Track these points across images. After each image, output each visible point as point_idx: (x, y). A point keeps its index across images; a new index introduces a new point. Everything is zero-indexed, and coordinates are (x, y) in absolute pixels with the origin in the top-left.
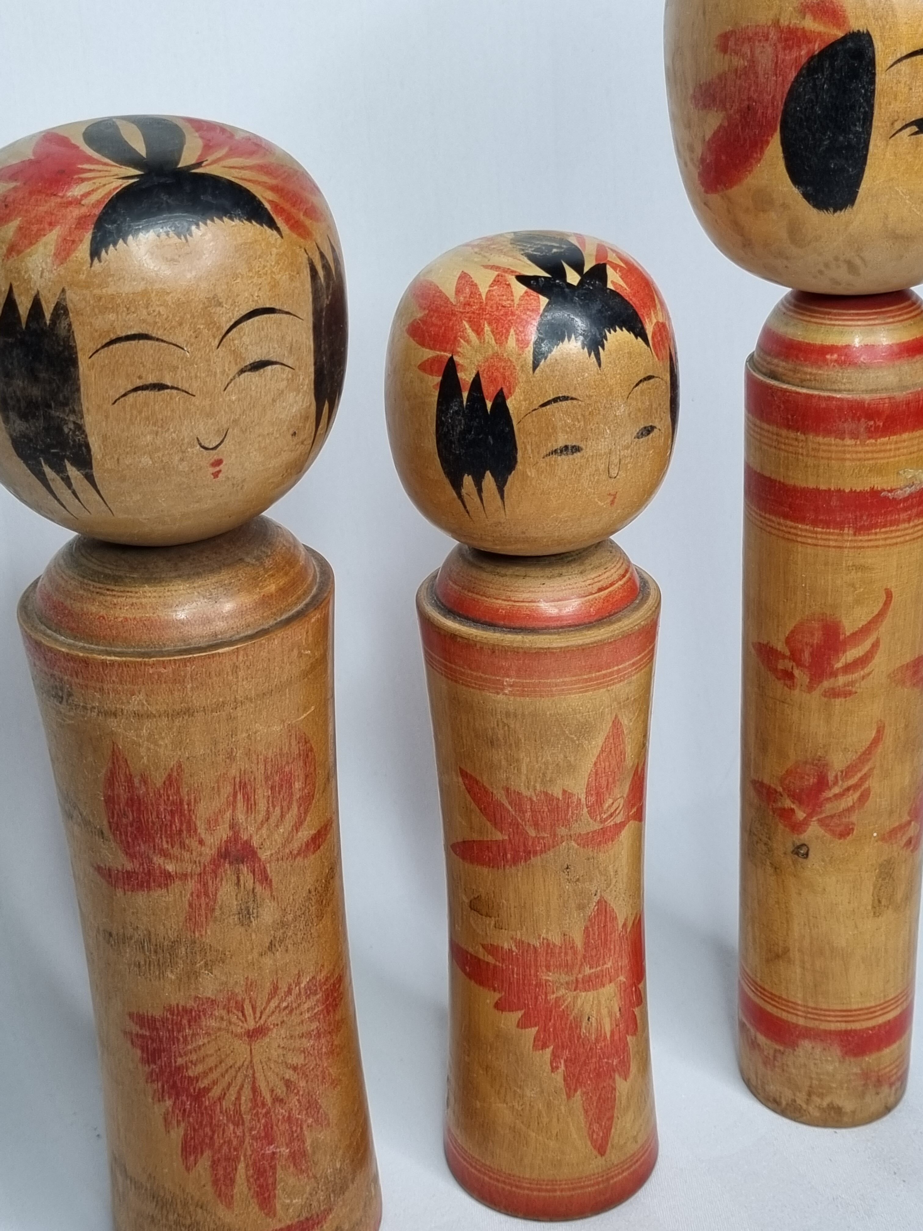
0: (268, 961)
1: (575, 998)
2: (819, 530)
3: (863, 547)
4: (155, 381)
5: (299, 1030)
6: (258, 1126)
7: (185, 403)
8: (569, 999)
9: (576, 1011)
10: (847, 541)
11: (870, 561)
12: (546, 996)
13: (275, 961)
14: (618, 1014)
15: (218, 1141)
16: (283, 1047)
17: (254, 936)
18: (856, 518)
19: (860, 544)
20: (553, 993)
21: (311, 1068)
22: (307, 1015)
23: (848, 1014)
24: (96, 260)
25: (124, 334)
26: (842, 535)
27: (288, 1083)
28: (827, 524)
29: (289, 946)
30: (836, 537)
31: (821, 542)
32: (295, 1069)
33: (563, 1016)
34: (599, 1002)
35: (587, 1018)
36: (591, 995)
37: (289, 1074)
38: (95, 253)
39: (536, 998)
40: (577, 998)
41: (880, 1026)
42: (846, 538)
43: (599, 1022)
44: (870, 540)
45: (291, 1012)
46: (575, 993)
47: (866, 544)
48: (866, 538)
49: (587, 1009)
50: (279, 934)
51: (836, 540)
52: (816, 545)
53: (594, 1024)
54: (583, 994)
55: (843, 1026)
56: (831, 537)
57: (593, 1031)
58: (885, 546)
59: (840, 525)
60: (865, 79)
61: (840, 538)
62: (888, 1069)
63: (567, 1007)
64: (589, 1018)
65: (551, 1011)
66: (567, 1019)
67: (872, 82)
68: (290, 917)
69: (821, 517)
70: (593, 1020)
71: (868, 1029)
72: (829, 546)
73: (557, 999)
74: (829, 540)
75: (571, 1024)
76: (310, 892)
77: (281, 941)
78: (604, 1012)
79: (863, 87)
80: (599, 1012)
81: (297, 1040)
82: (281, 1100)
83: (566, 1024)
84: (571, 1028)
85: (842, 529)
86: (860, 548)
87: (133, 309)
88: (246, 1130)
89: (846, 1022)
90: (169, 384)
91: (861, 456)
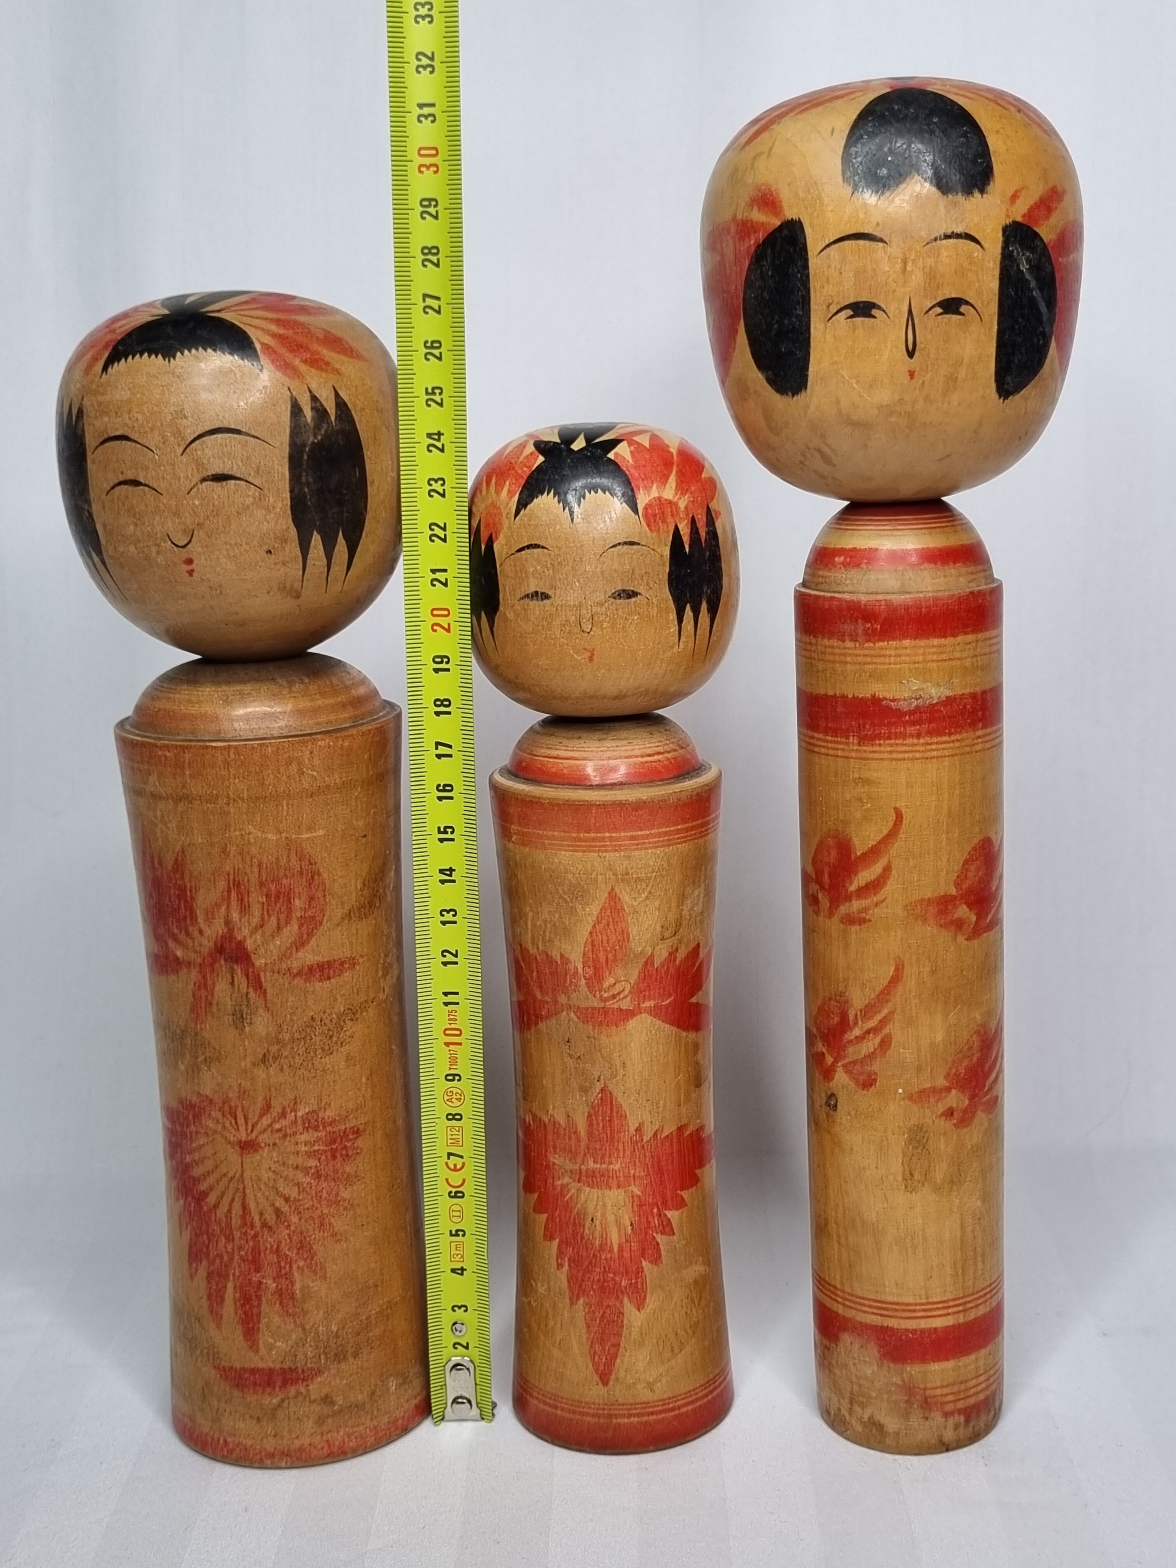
0: (261, 1073)
3: (868, 759)
4: (132, 478)
5: (293, 1160)
6: (247, 1247)
7: (155, 500)
10: (853, 750)
13: (268, 1075)
15: (213, 1252)
16: (274, 1171)
17: (247, 1043)
18: (859, 727)
19: (865, 755)
22: (304, 1148)
24: (104, 373)
26: (847, 743)
28: (837, 731)
30: (844, 746)
38: (105, 368)
42: (852, 747)
45: (285, 1136)
47: (870, 756)
48: (870, 749)
51: (844, 750)
56: (840, 746)
59: (845, 734)
60: (799, 263)
61: (846, 748)
67: (806, 266)
72: (838, 757)
74: (838, 749)
77: (275, 1058)
79: (799, 272)
81: (291, 1170)
85: (848, 737)
86: (865, 759)
87: (120, 414)
88: (235, 1248)
90: (143, 481)
91: (860, 659)
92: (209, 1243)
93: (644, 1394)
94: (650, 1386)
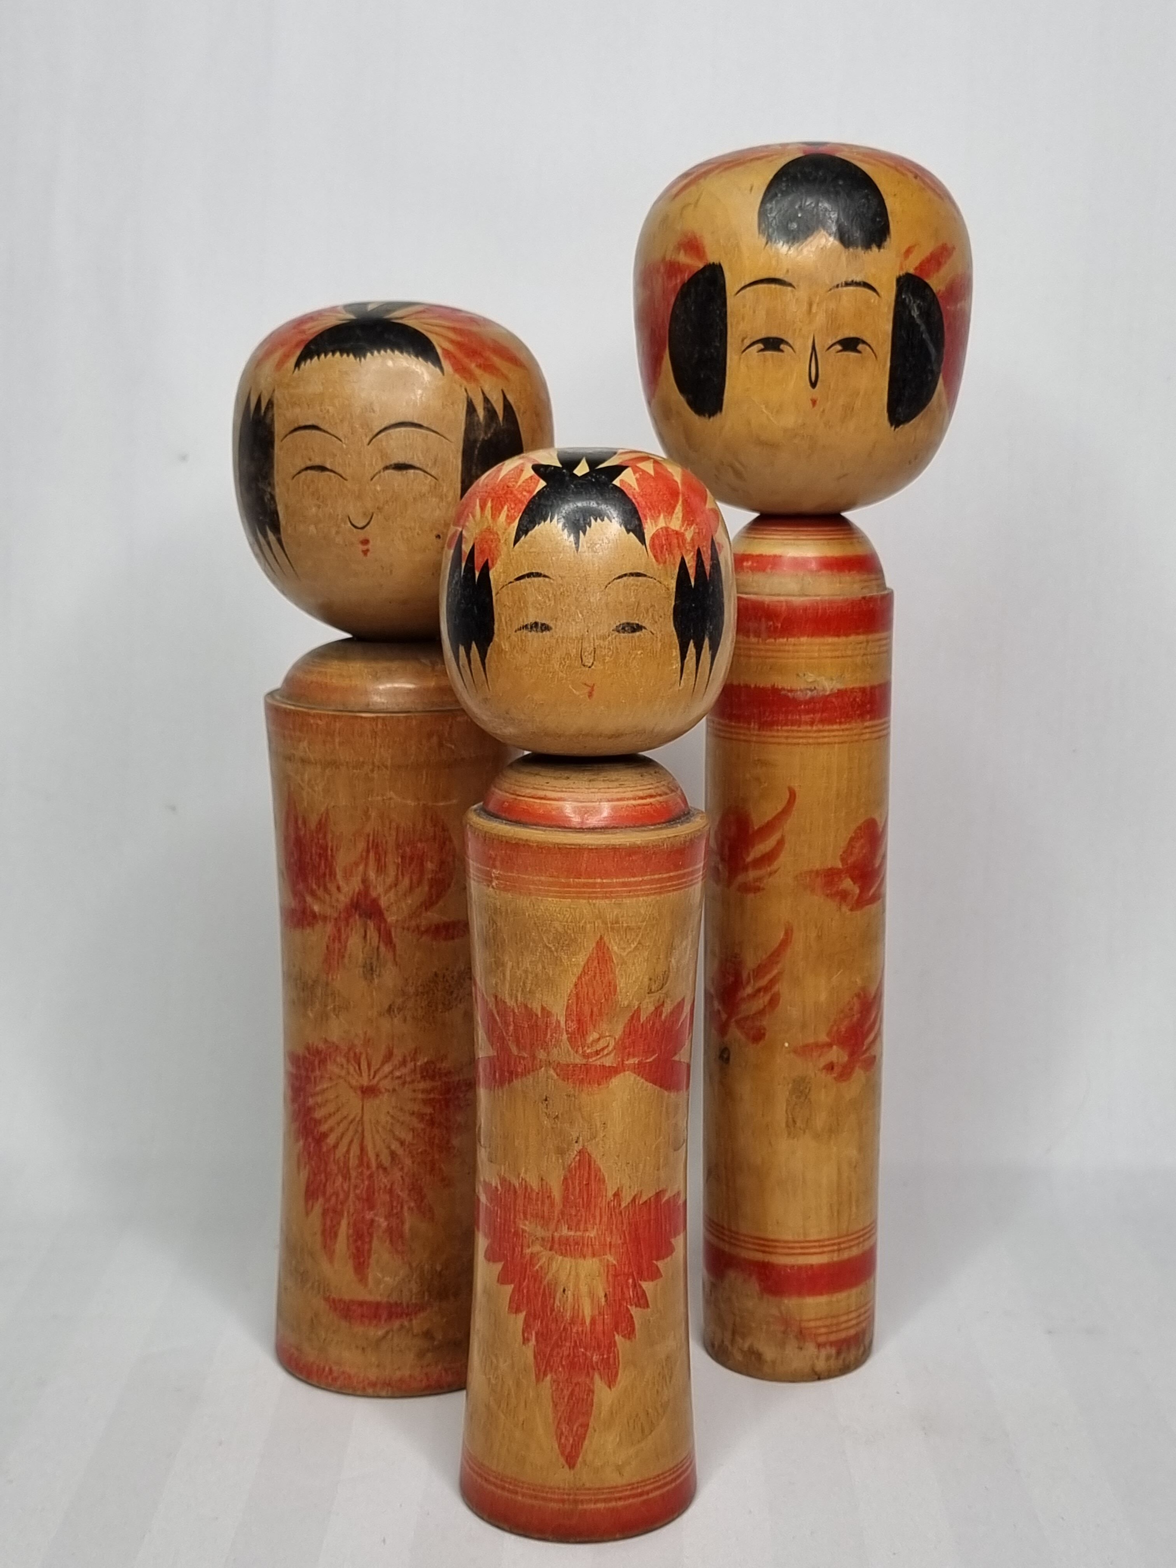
0: (386, 1023)
7: (339, 485)
13: (392, 1025)
16: (392, 1116)
24: (297, 369)
25: (303, 424)
30: (745, 731)
31: (734, 736)
35: (562, 1290)
38: (298, 364)
44: (773, 737)
45: (404, 1083)
51: (745, 734)
56: (742, 731)
60: (719, 302)
61: (747, 732)
67: (724, 305)
74: (740, 734)
79: (718, 309)
81: (408, 1115)
90: (329, 467)
93: (612, 1478)
94: (619, 1469)
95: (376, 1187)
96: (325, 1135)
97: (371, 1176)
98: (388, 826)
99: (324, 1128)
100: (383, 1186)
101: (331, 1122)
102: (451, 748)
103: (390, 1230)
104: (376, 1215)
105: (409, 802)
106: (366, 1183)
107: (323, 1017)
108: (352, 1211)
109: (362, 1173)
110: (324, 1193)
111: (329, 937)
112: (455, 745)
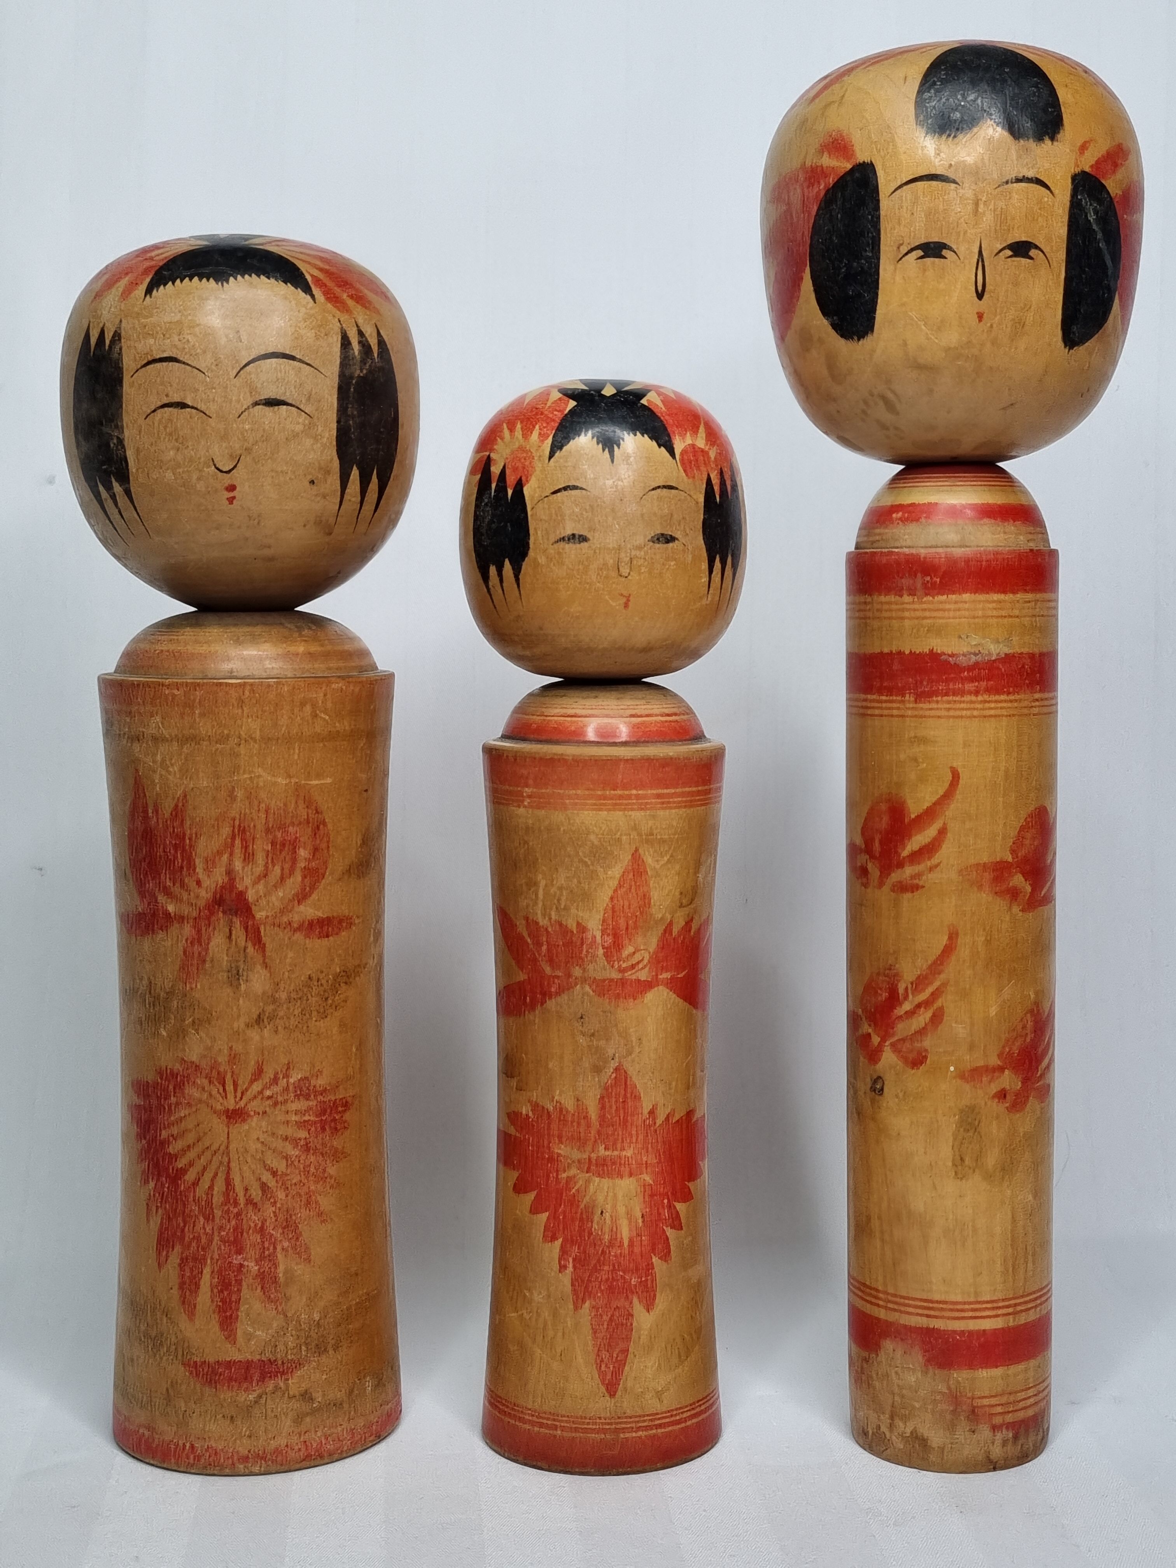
0: (254, 1035)
1: (588, 1182)
2: (884, 698)
3: (925, 717)
4: (179, 400)
5: (282, 1131)
6: (228, 1227)
7: (202, 423)
8: (581, 1182)
9: (587, 1199)
10: (908, 709)
11: (932, 733)
12: (557, 1175)
13: (262, 1037)
14: (640, 1221)
15: (188, 1236)
16: (262, 1143)
17: (241, 1001)
18: (916, 686)
19: (921, 713)
20: (565, 1171)
21: (294, 1182)
22: (294, 1118)
23: (930, 1306)
24: (148, 296)
25: (158, 357)
26: (903, 702)
27: (264, 1187)
28: (890, 691)
29: (280, 1028)
30: (898, 705)
31: (886, 712)
32: (274, 1173)
33: (573, 1202)
34: (615, 1195)
35: (599, 1211)
36: (606, 1183)
37: (266, 1177)
38: (149, 291)
39: (548, 1177)
40: (589, 1182)
41: (971, 1333)
42: (908, 705)
43: (614, 1219)
44: (931, 709)
45: (276, 1104)
46: (588, 1175)
47: (927, 713)
48: (927, 706)
49: (600, 1198)
50: (270, 1008)
51: (898, 708)
52: (882, 716)
53: (608, 1221)
54: (597, 1180)
55: (923, 1322)
56: (895, 705)
57: (607, 1230)
58: (949, 717)
59: (901, 692)
60: (870, 205)
61: (901, 706)
62: (986, 1402)
63: (578, 1191)
64: (602, 1213)
65: (561, 1194)
66: (578, 1206)
67: (877, 208)
68: (283, 996)
69: (885, 684)
70: (607, 1215)
71: (955, 1332)
72: (892, 716)
73: (569, 1179)
74: (892, 708)
75: (582, 1213)
76: (310, 978)
77: (271, 1019)
78: (622, 1210)
79: (870, 213)
80: (614, 1206)
81: (280, 1141)
82: (255, 1205)
83: (576, 1213)
84: (581, 1219)
85: (903, 695)
86: (921, 717)
87: (167, 336)
88: (215, 1228)
89: (928, 1316)
90: (190, 404)
91: (918, 614)
92: (185, 1226)
95: (245, 1227)
96: (183, 1171)
97: (238, 1214)
98: (256, 808)
99: (181, 1163)
100: (252, 1225)
101: (192, 1154)
102: (324, 719)
103: (261, 1276)
104: (245, 1259)
105: (279, 780)
106: (233, 1223)
107: (180, 1034)
108: (216, 1256)
109: (228, 1212)
110: (182, 1238)
111: (187, 940)
112: (330, 716)
